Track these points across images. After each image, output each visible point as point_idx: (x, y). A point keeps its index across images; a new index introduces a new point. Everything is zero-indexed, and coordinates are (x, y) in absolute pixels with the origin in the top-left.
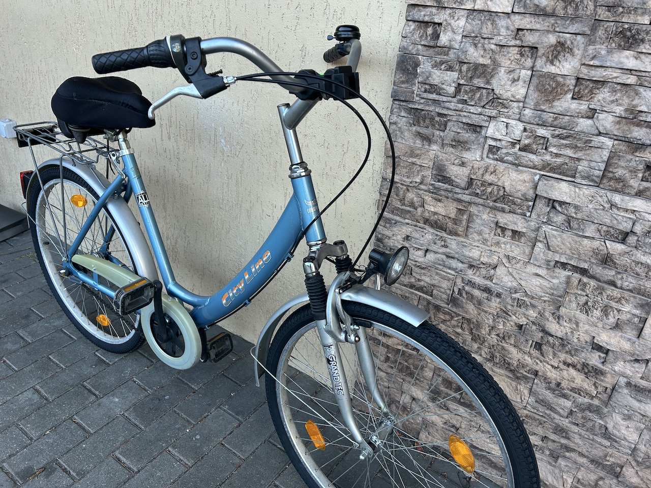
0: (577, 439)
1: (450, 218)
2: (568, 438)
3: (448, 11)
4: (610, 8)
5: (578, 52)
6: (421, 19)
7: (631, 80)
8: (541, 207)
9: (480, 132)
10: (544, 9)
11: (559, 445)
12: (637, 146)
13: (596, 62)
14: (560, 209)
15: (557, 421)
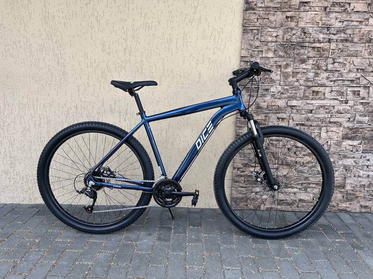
0: (311, 179)
1: (263, 120)
2: (308, 180)
3: (254, 58)
4: (297, 54)
5: (292, 66)
6: (246, 60)
7: (305, 71)
8: (289, 109)
9: (268, 91)
10: (281, 56)
11: (306, 184)
12: (309, 87)
13: (297, 68)
14: (294, 108)
15: (305, 176)
